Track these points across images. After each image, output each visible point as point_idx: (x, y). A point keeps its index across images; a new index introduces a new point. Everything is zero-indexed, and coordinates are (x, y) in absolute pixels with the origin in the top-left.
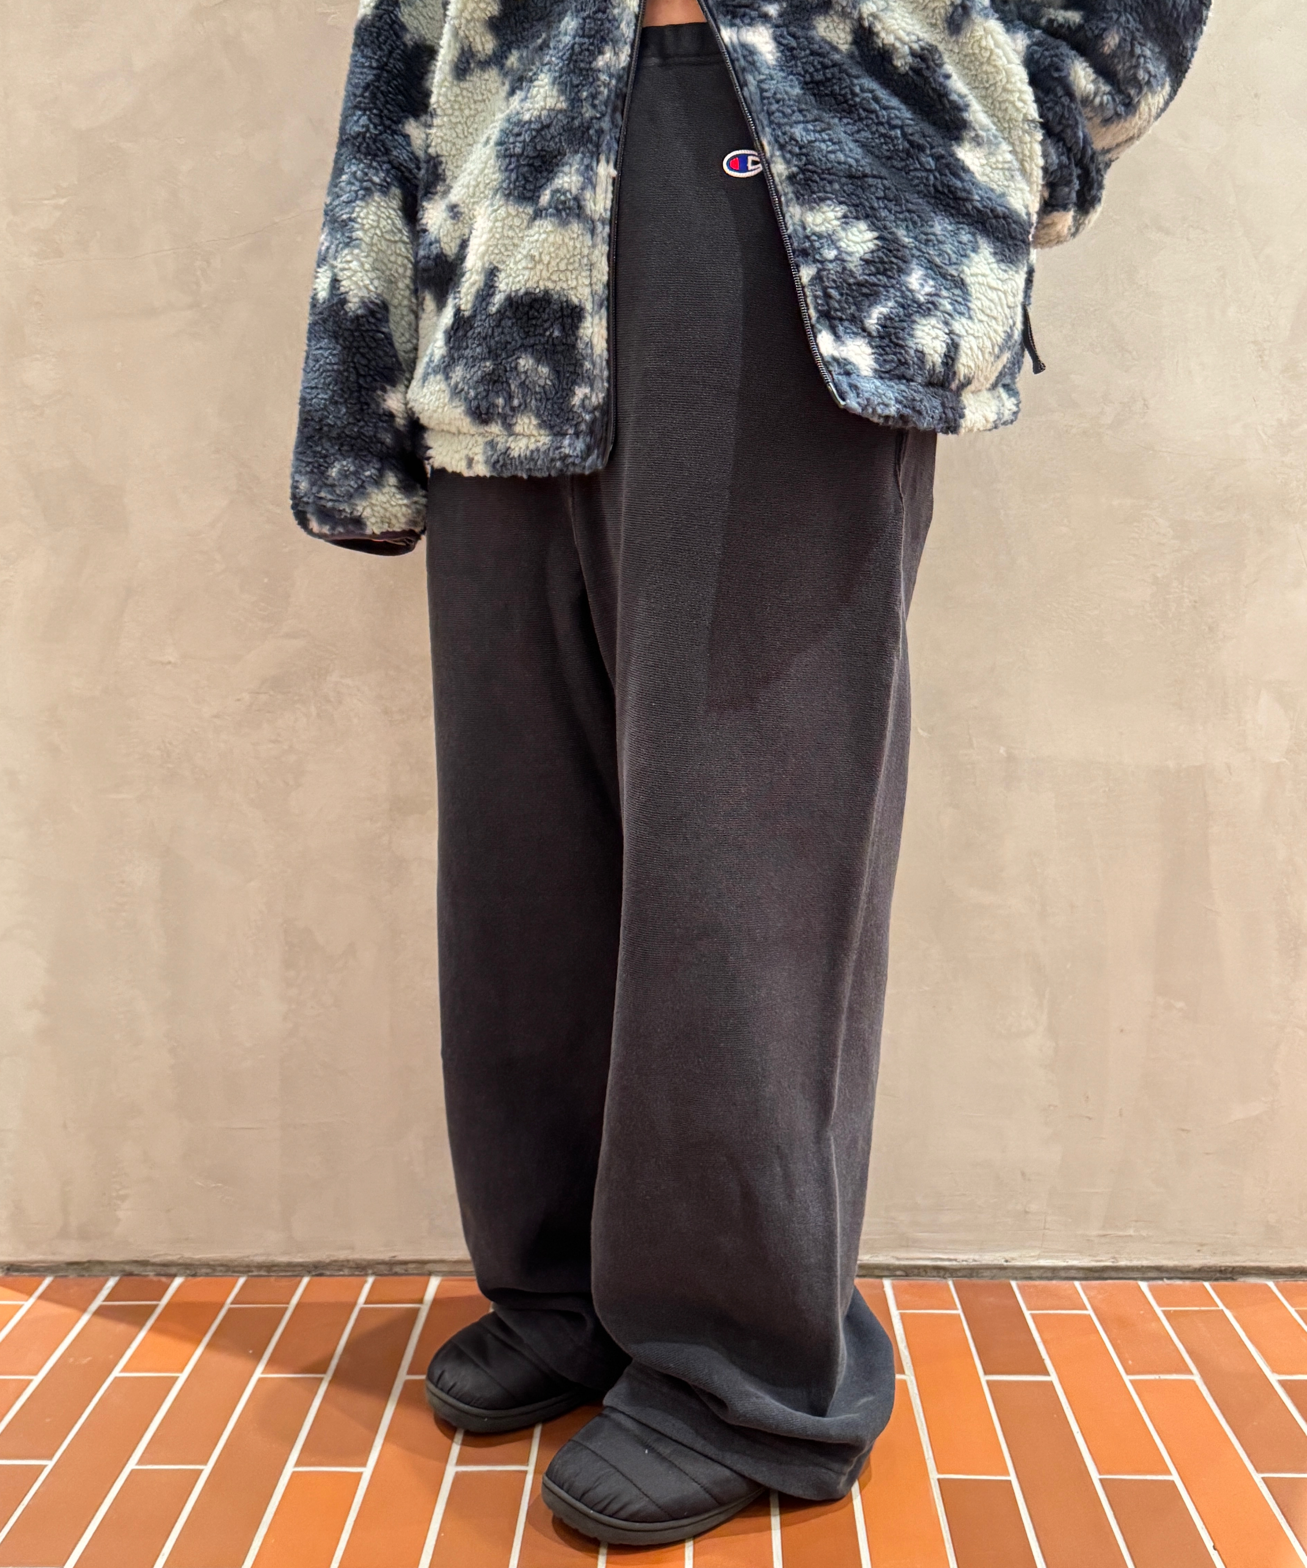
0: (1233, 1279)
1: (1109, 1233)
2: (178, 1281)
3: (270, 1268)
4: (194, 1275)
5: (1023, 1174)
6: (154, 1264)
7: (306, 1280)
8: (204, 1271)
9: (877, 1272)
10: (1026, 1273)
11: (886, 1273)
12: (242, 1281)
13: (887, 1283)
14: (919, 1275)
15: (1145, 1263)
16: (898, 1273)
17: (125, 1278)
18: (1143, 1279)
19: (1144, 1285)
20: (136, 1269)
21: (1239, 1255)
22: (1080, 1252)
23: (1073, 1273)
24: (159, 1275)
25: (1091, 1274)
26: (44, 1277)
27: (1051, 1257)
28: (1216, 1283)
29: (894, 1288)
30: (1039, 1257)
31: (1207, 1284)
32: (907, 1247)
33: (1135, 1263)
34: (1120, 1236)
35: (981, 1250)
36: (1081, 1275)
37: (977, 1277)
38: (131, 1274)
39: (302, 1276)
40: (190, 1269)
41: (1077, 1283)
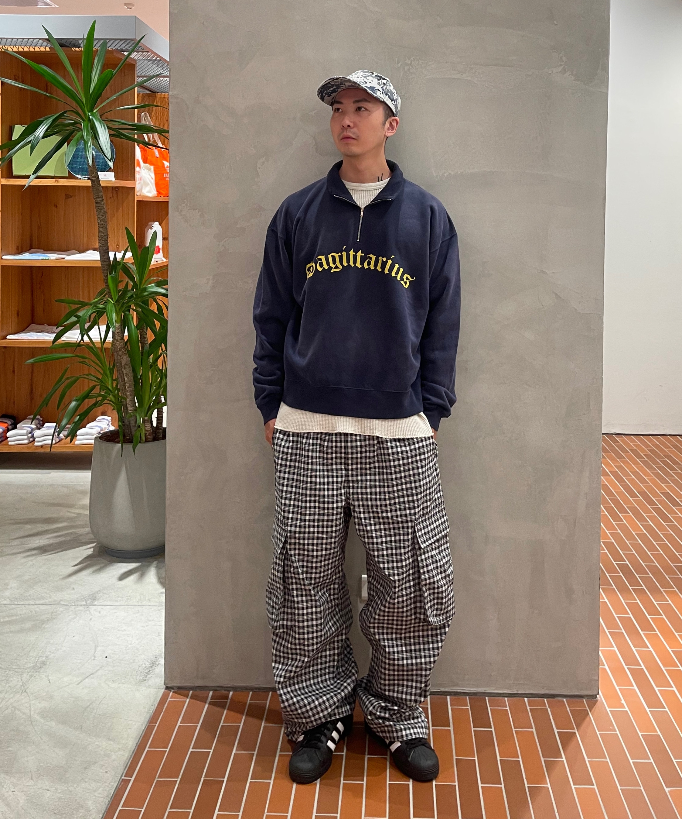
0: (554, 698)
1: (516, 682)
2: (231, 693)
3: (259, 689)
4: (236, 691)
5: (490, 664)
6: (225, 687)
7: (271, 693)
8: (239, 689)
9: (446, 694)
10: (490, 695)
11: (449, 694)
12: (251, 693)
13: (448, 697)
14: (458, 695)
15: (526, 692)
16: (452, 694)
17: (215, 692)
18: (526, 697)
19: (526, 699)
20: (218, 689)
21: (555, 690)
22: (508, 689)
23: (505, 695)
24: (225, 691)
25: (510, 695)
26: (190, 691)
27: (499, 690)
28: (548, 699)
29: (450, 699)
30: (495, 690)
31: (545, 700)
32: (454, 686)
33: (524, 692)
34: (519, 684)
35: (478, 686)
36: (507, 695)
37: (476, 695)
38: (216, 690)
39: (269, 692)
40: (235, 689)
41: (506, 698)
